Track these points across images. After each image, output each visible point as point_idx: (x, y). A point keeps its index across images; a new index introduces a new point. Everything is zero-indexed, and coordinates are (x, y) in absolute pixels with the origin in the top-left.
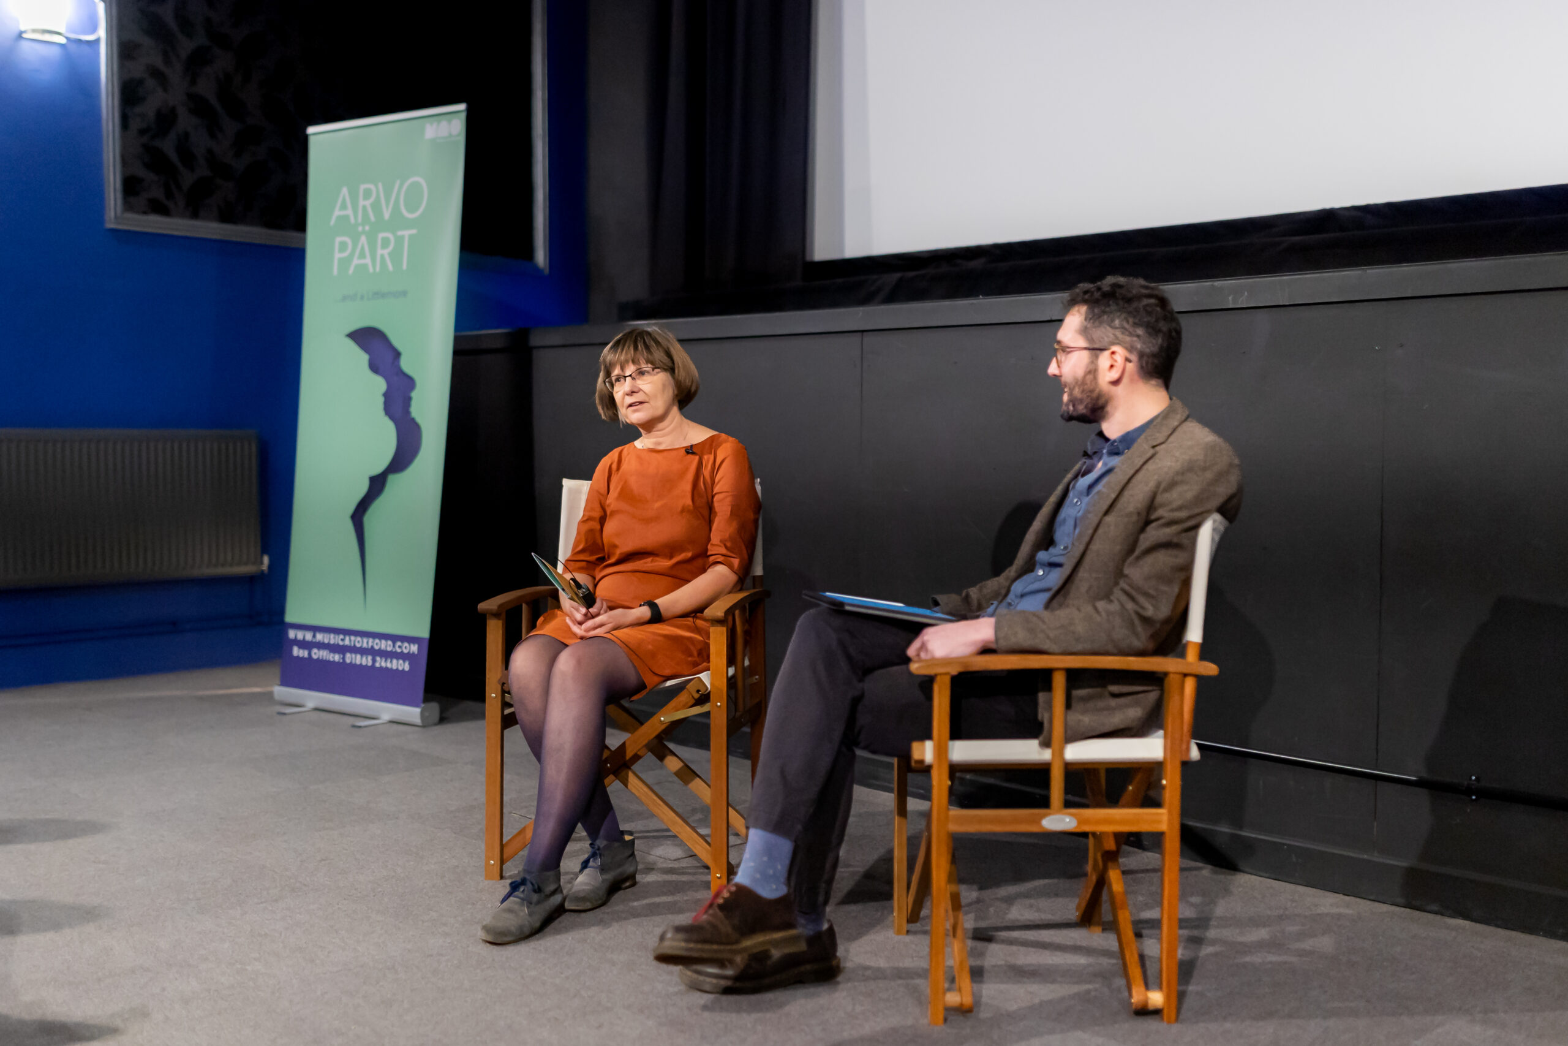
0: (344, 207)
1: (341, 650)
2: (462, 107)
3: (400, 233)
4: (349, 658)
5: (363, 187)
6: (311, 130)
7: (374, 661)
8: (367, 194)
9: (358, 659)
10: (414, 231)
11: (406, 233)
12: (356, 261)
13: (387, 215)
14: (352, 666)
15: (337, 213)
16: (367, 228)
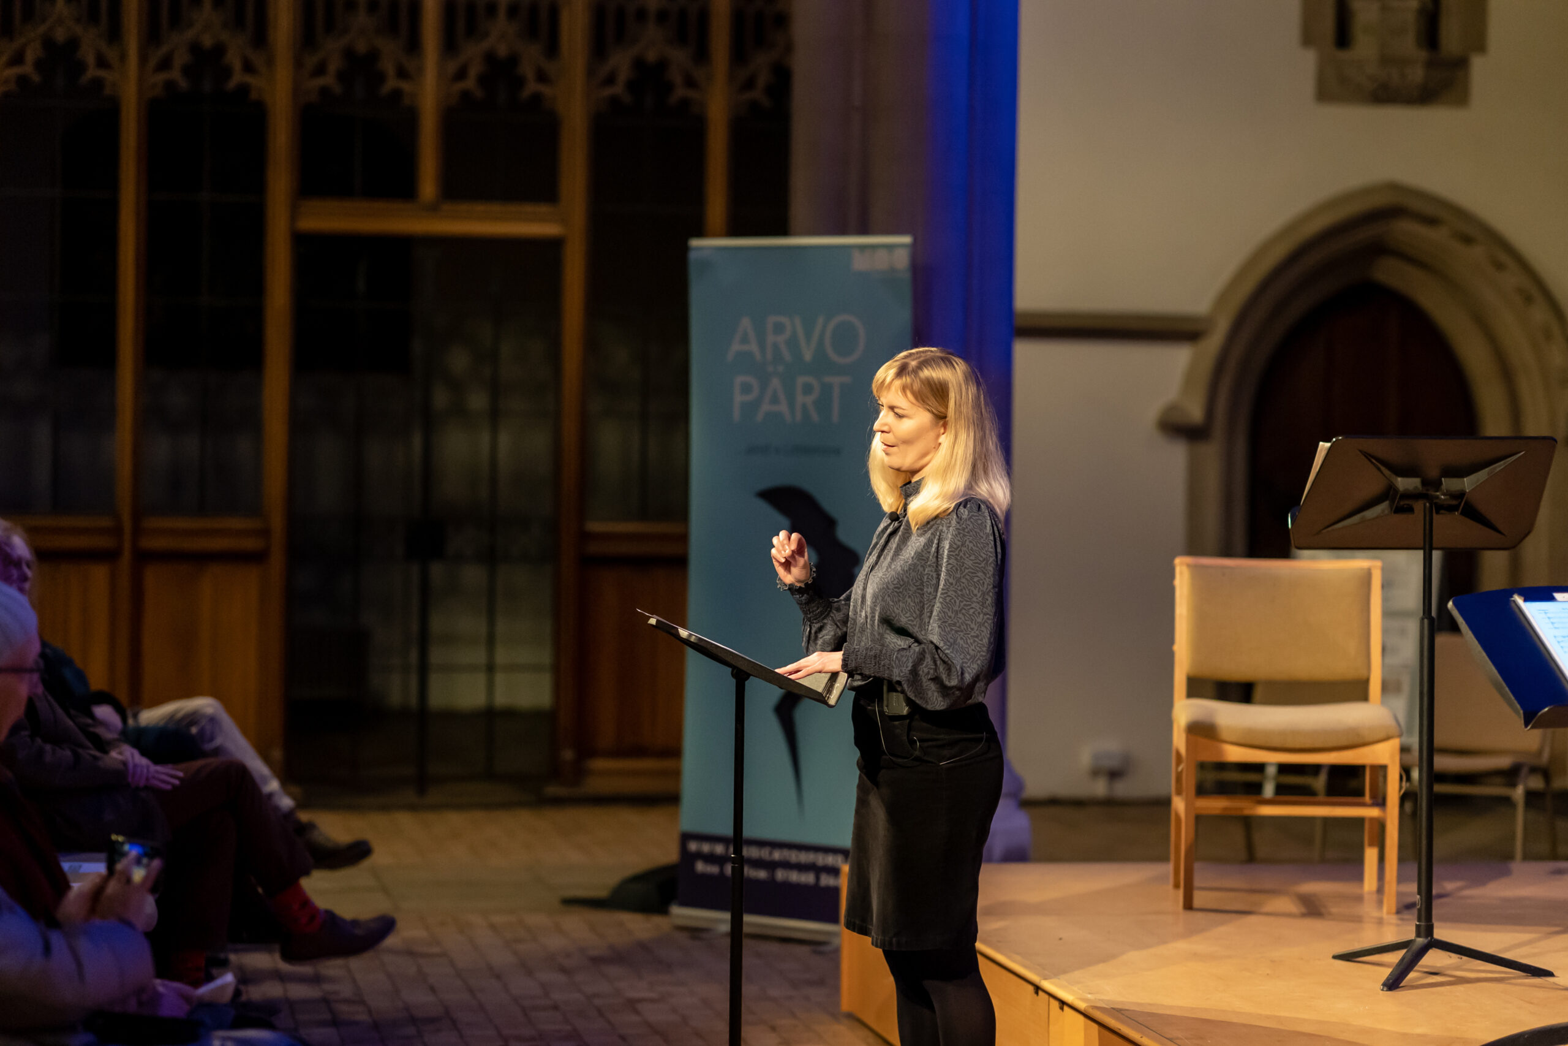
0: (745, 340)
1: (771, 866)
2: (906, 239)
3: (828, 379)
4: (780, 875)
5: (772, 320)
6: (695, 243)
7: (818, 878)
8: (779, 329)
9: (794, 877)
10: (846, 379)
11: (836, 380)
12: (766, 407)
13: (808, 356)
14: (787, 885)
15: (736, 347)
16: (781, 368)
